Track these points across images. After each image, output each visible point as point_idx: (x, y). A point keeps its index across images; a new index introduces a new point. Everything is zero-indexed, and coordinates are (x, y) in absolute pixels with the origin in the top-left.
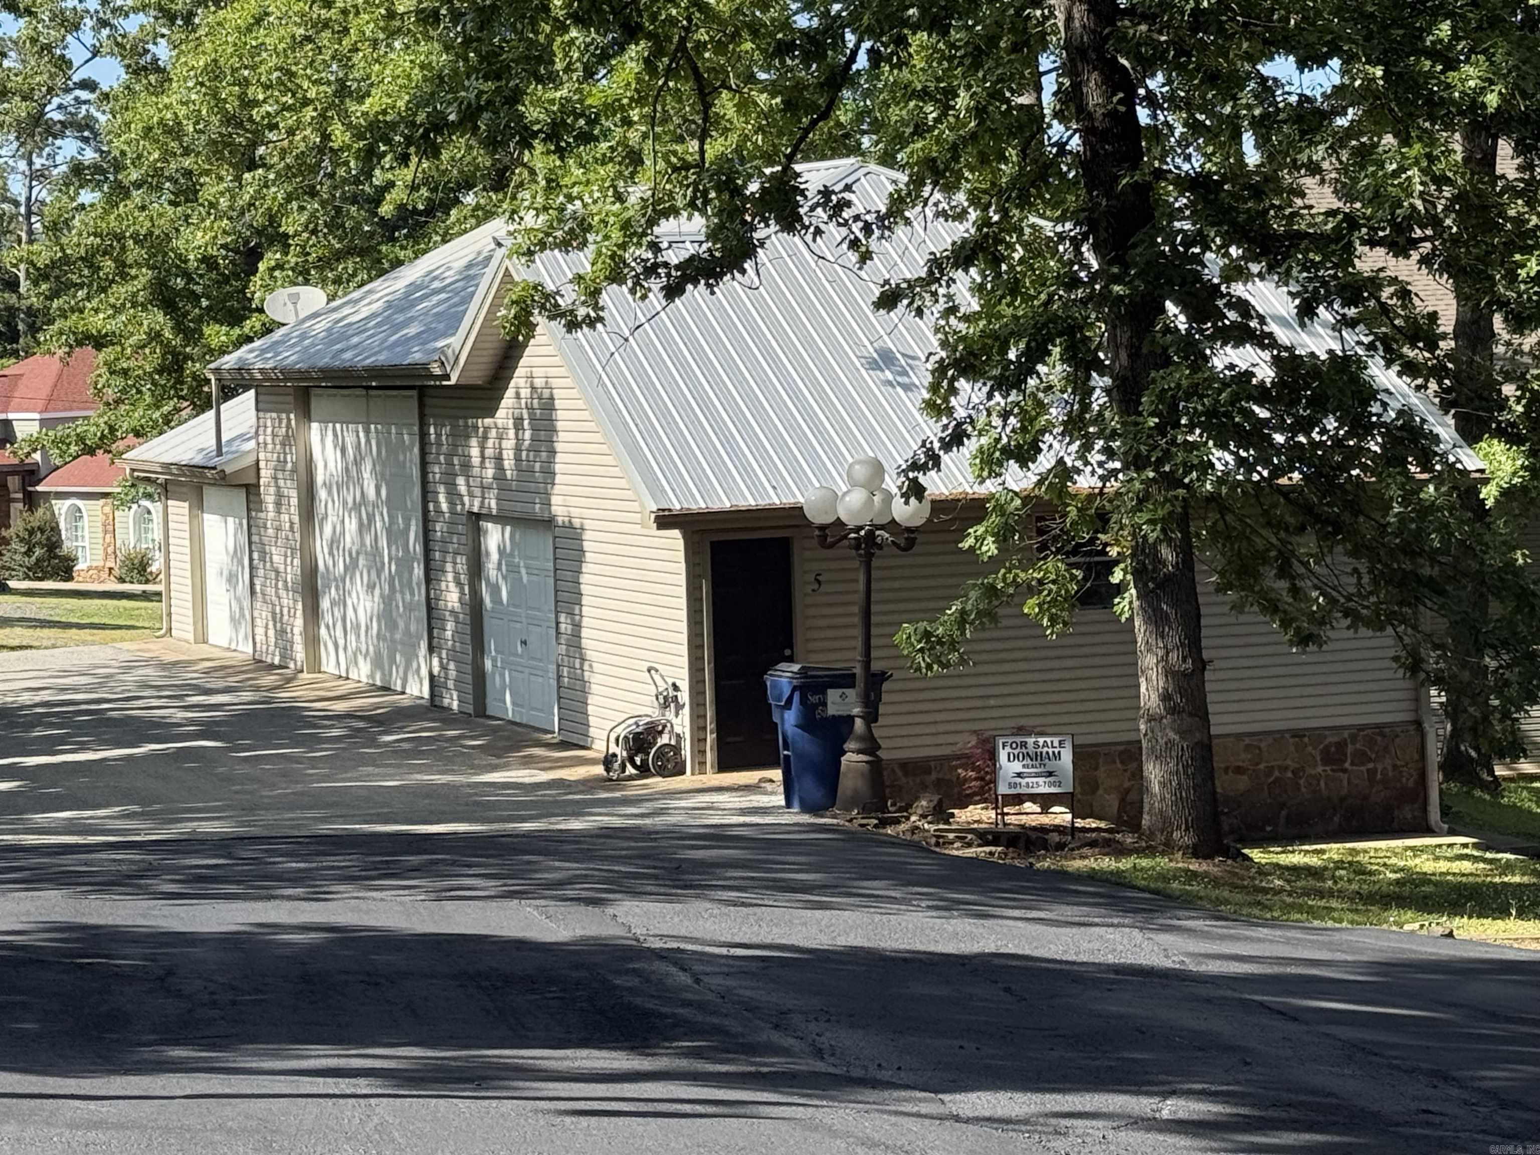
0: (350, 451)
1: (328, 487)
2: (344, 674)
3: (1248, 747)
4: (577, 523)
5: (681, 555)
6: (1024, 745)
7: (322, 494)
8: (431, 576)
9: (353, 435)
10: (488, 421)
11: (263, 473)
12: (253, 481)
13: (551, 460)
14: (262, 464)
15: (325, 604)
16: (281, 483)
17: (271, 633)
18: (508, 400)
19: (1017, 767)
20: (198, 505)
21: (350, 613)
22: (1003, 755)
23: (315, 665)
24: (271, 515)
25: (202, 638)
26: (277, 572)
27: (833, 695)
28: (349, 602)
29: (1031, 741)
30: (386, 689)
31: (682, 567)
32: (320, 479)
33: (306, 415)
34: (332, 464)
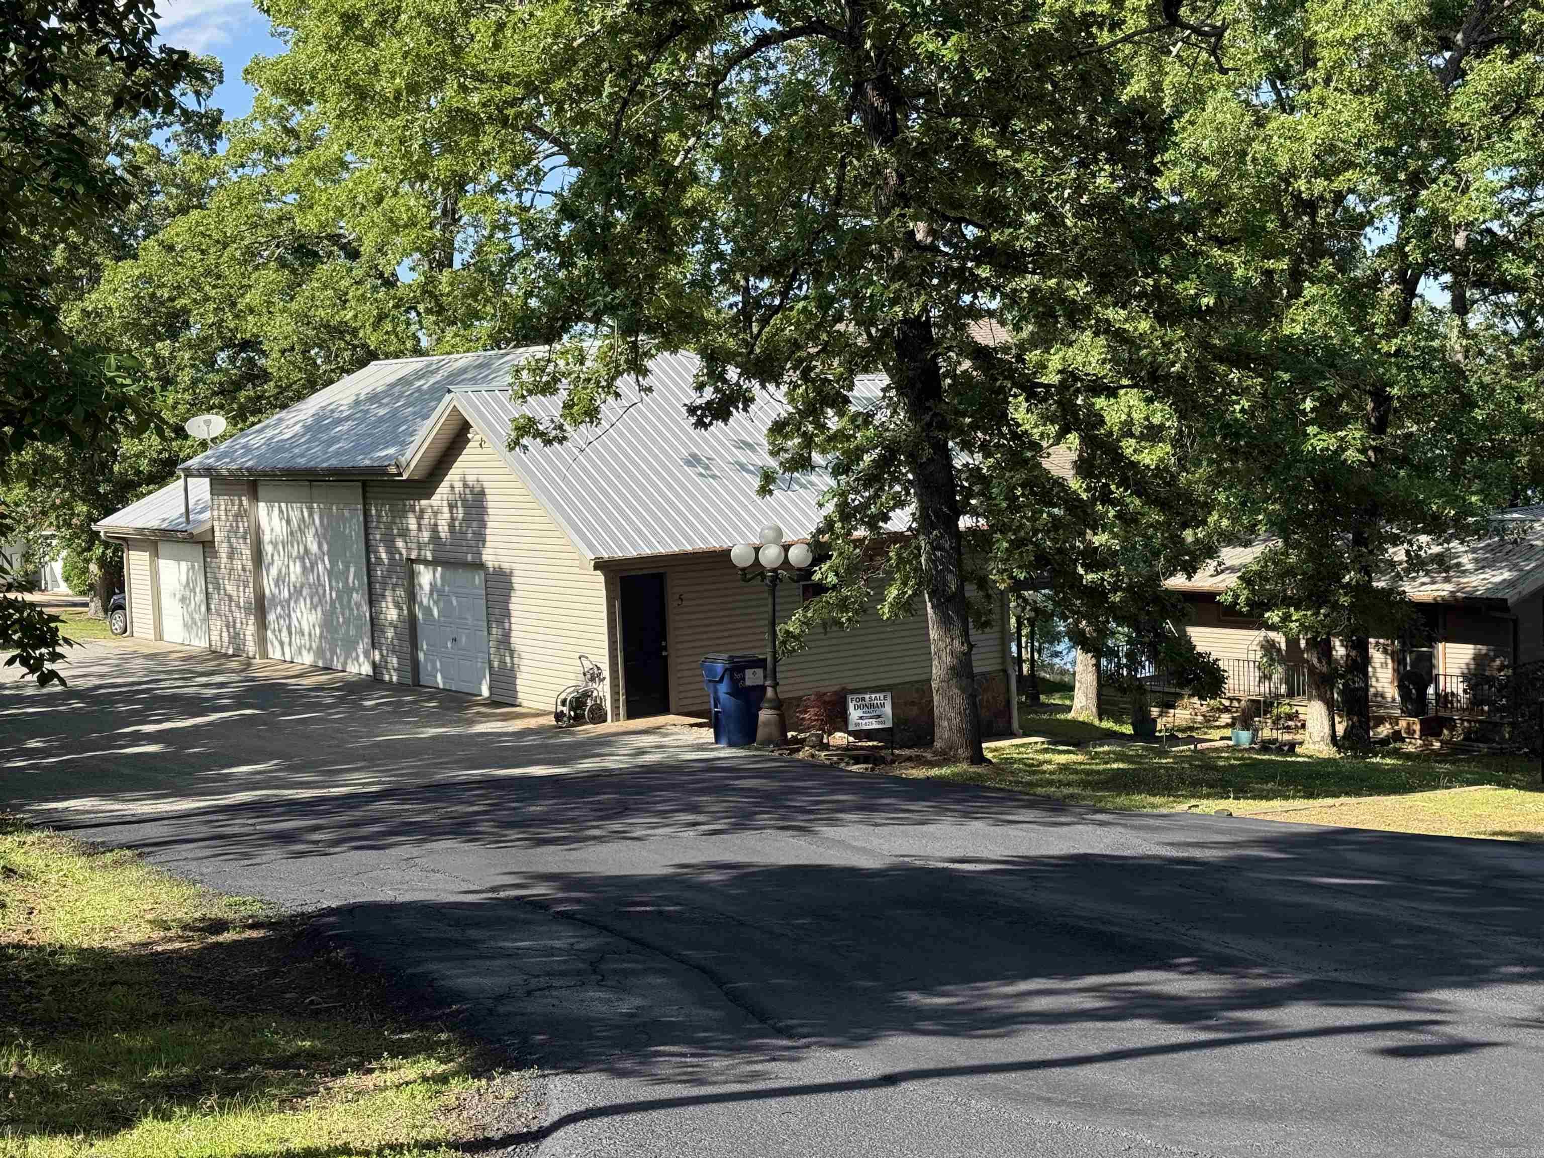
0: (295, 522)
1: (275, 544)
2: (288, 658)
3: (917, 690)
4: (505, 566)
5: (602, 586)
6: (863, 699)
7: (269, 549)
8: (373, 600)
9: (296, 512)
10: (424, 502)
11: (217, 534)
12: (210, 538)
13: (483, 525)
14: (217, 528)
15: (271, 617)
16: (233, 540)
17: (225, 634)
18: (443, 489)
19: (859, 713)
20: (155, 554)
21: (295, 622)
22: (851, 706)
23: (265, 655)
24: (224, 560)
25: (159, 636)
26: (230, 598)
27: (749, 673)
28: (293, 615)
29: (867, 697)
30: (327, 669)
31: (603, 593)
32: (267, 538)
33: (255, 497)
34: (277, 530)
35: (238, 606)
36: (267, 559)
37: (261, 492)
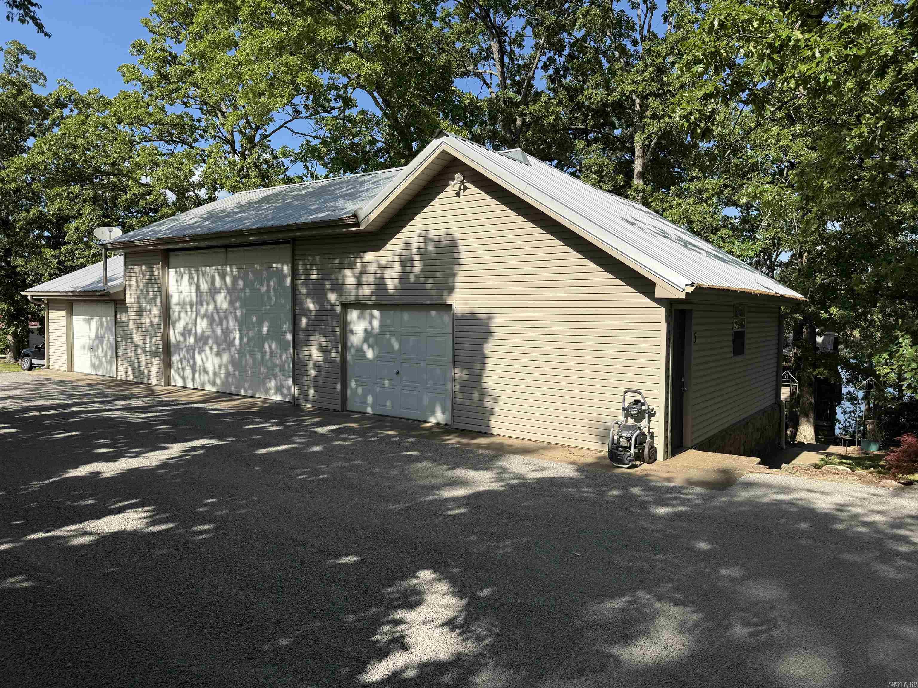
0: (205, 286)
1: (182, 305)
7: (175, 309)
8: (296, 344)
11: (128, 298)
12: (123, 297)
14: (128, 291)
15: (175, 358)
20: (71, 312)
21: (199, 363)
23: (168, 382)
24: (133, 317)
25: (71, 369)
26: (137, 346)
28: (198, 357)
30: (232, 395)
32: (174, 300)
33: (167, 265)
34: (185, 293)
35: (144, 351)
36: (174, 315)
37: (172, 260)
